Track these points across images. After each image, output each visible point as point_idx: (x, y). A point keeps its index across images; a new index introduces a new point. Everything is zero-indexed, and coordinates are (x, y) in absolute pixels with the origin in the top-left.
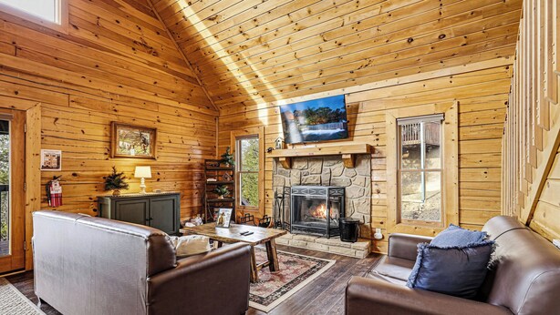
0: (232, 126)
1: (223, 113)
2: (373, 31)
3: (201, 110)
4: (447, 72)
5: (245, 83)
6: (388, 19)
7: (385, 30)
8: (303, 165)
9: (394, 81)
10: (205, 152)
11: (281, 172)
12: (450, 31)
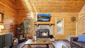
0: (23, 16)
1: (20, 13)
2: (57, 5)
3: (15, 11)
4: (63, 13)
5: (29, 7)
6: (60, 4)
7: (59, 5)
8: (41, 26)
9: (57, 13)
10: (15, 22)
11: (36, 27)
12: (66, 8)
